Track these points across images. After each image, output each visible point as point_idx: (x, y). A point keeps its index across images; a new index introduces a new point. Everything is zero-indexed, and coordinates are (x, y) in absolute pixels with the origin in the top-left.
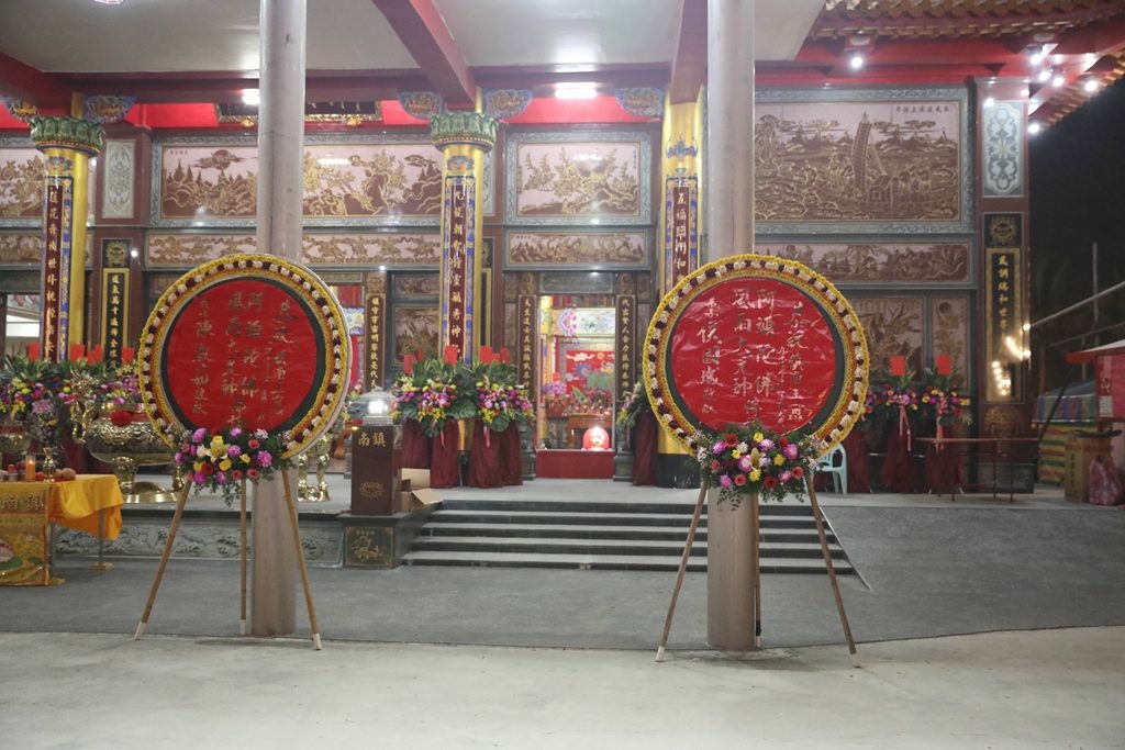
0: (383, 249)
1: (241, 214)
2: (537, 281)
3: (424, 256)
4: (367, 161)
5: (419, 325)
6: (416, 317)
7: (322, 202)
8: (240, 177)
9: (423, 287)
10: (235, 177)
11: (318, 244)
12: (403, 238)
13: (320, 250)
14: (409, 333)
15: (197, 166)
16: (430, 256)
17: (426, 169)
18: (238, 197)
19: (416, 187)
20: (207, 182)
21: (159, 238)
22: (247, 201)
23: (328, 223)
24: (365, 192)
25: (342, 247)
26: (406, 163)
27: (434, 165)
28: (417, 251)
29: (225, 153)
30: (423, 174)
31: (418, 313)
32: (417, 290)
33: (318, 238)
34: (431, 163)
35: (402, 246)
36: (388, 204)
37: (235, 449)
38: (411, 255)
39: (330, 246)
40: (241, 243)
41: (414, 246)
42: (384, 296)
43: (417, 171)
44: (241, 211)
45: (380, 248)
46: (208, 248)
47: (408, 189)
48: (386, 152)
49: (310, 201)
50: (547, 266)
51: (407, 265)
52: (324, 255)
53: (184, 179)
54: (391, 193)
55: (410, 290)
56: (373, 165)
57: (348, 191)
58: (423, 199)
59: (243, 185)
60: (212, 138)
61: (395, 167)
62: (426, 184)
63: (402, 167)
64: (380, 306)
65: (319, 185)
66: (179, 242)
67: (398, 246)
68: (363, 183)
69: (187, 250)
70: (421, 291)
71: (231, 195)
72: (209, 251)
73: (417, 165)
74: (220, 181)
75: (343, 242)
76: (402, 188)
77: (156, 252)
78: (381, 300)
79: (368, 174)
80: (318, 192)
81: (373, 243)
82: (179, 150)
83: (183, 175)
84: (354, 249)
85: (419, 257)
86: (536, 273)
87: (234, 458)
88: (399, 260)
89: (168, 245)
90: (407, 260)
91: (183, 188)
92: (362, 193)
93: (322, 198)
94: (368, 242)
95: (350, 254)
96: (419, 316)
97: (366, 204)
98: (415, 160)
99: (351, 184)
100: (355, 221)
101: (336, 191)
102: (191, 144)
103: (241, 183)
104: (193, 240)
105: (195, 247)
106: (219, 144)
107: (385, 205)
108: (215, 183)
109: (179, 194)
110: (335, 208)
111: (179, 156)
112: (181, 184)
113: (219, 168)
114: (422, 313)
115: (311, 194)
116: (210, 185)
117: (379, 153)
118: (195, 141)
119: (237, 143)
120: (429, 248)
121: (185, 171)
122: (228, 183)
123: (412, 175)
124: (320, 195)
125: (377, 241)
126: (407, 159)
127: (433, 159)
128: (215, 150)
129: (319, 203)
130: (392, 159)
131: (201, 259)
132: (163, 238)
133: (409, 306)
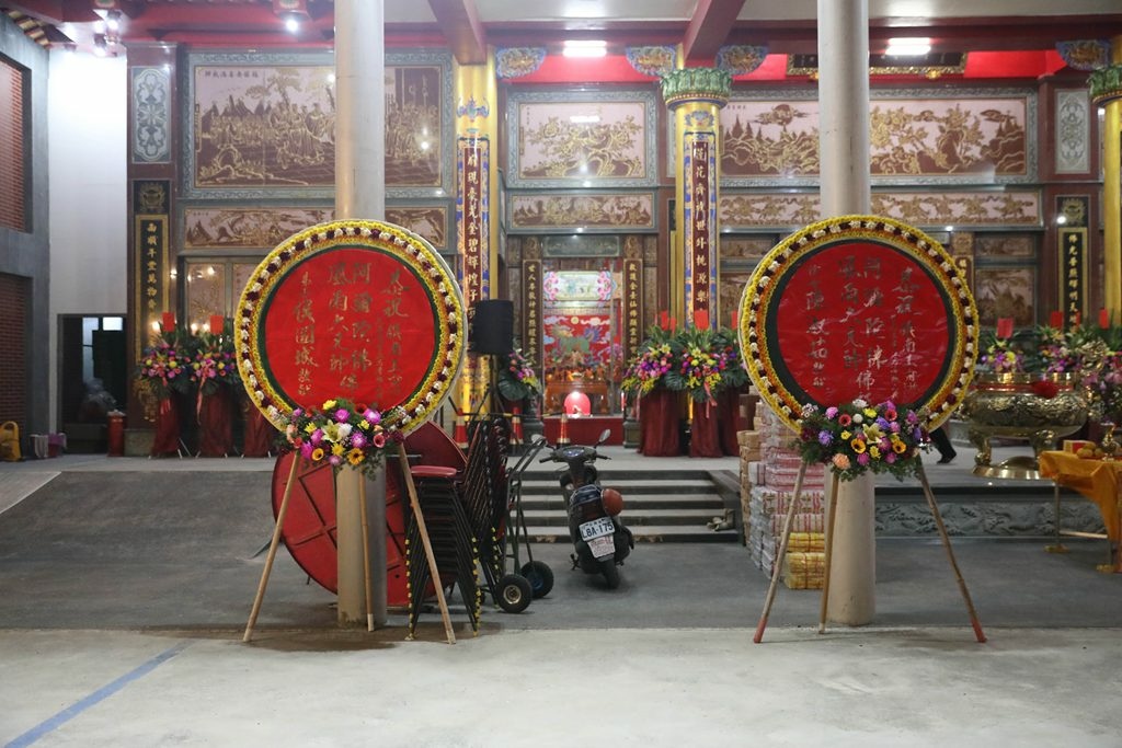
0: (969, 209)
1: (806, 173)
3: (1012, 215)
4: (941, 117)
5: (1002, 288)
6: (999, 279)
7: (894, 160)
8: (803, 134)
9: (1006, 247)
10: (798, 134)
11: (899, 203)
12: (991, 197)
13: (901, 210)
14: (991, 296)
15: (756, 121)
16: (1019, 216)
17: (1004, 124)
18: (803, 155)
19: (994, 143)
20: (768, 139)
21: (728, 198)
22: (811, 159)
23: (902, 181)
24: (939, 148)
25: (925, 207)
26: (982, 118)
27: (1012, 121)
28: (1005, 211)
29: (786, 108)
30: (1000, 130)
31: (1000, 275)
32: (999, 251)
33: (899, 198)
34: (1009, 118)
35: (988, 206)
36: (964, 161)
38: (999, 215)
39: (913, 207)
42: (971, 258)
43: (996, 126)
44: (807, 169)
45: (965, 208)
46: (780, 208)
47: (985, 147)
48: (960, 107)
49: (881, 159)
51: (996, 225)
52: (906, 215)
53: (743, 135)
54: (967, 149)
55: (992, 251)
56: (947, 120)
57: (921, 148)
58: (1003, 155)
59: (807, 143)
60: (773, 92)
61: (970, 123)
62: (1004, 141)
63: (977, 123)
65: (890, 142)
66: (748, 203)
67: (984, 205)
68: (937, 139)
69: (758, 211)
70: (1003, 252)
71: (795, 152)
72: (781, 212)
73: (994, 120)
74: (782, 137)
75: (926, 201)
76: (979, 144)
77: (725, 213)
79: (942, 130)
80: (889, 149)
81: (959, 202)
82: (737, 104)
83: (741, 132)
84: (937, 209)
85: (1008, 216)
88: (987, 220)
89: (736, 206)
90: (994, 220)
91: (742, 145)
92: (936, 151)
93: (894, 155)
94: (952, 201)
95: (934, 214)
96: (1002, 278)
97: (941, 162)
98: (992, 115)
99: (924, 140)
100: (930, 179)
101: (908, 148)
102: (749, 98)
103: (804, 140)
104: (763, 200)
105: (766, 207)
106: (782, 97)
107: (961, 162)
108: (777, 140)
109: (738, 151)
110: (907, 166)
111: (737, 111)
112: (740, 141)
113: (781, 124)
114: (1004, 275)
115: (881, 151)
116: (772, 142)
117: (954, 108)
118: (754, 95)
119: (800, 97)
120: (1017, 207)
121: (744, 127)
122: (791, 140)
123: (989, 131)
124: (891, 152)
125: (962, 200)
126: (984, 113)
127: (1011, 114)
128: (776, 104)
129: (890, 161)
130: (968, 114)
131: (773, 220)
132: (732, 198)
133: (991, 268)
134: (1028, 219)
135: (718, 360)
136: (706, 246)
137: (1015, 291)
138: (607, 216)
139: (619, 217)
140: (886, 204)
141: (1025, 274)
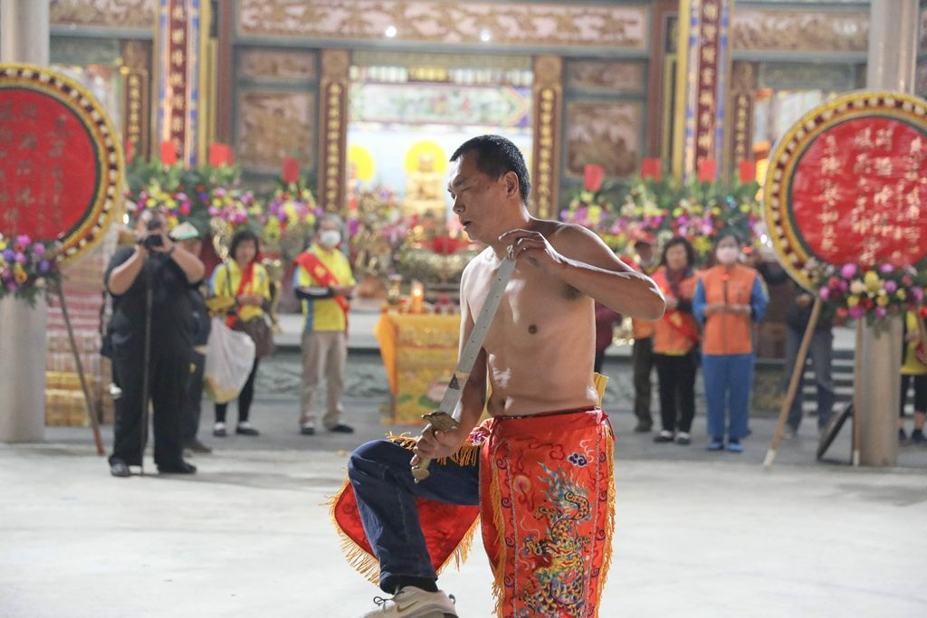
2: (756, 73)
3: (612, 37)
5: (599, 127)
9: (606, 76)
11: (474, 15)
12: (585, 12)
13: (475, 24)
14: (587, 137)
16: (620, 37)
25: (504, 21)
28: (603, 31)
31: (597, 111)
32: (598, 80)
33: (473, 9)
35: (581, 22)
37: (892, 285)
38: (594, 35)
39: (490, 19)
40: (367, 10)
41: (599, 22)
42: (558, 88)
50: (772, 54)
51: (592, 48)
52: (479, 32)
55: (589, 81)
64: (554, 102)
67: (576, 21)
69: (294, 17)
75: (508, 14)
78: (555, 94)
81: (545, 17)
84: (519, 25)
85: (606, 38)
86: (755, 65)
87: (891, 294)
88: (580, 42)
90: (589, 42)
94: (538, 16)
95: (514, 31)
96: (600, 115)
114: (603, 111)
120: (617, 26)
133: (587, 102)
134: (632, 42)
135: (180, 203)
136: (184, 63)
137: (617, 132)
138: (100, 13)
139: (116, 16)
140: (456, 15)
141: (629, 111)
